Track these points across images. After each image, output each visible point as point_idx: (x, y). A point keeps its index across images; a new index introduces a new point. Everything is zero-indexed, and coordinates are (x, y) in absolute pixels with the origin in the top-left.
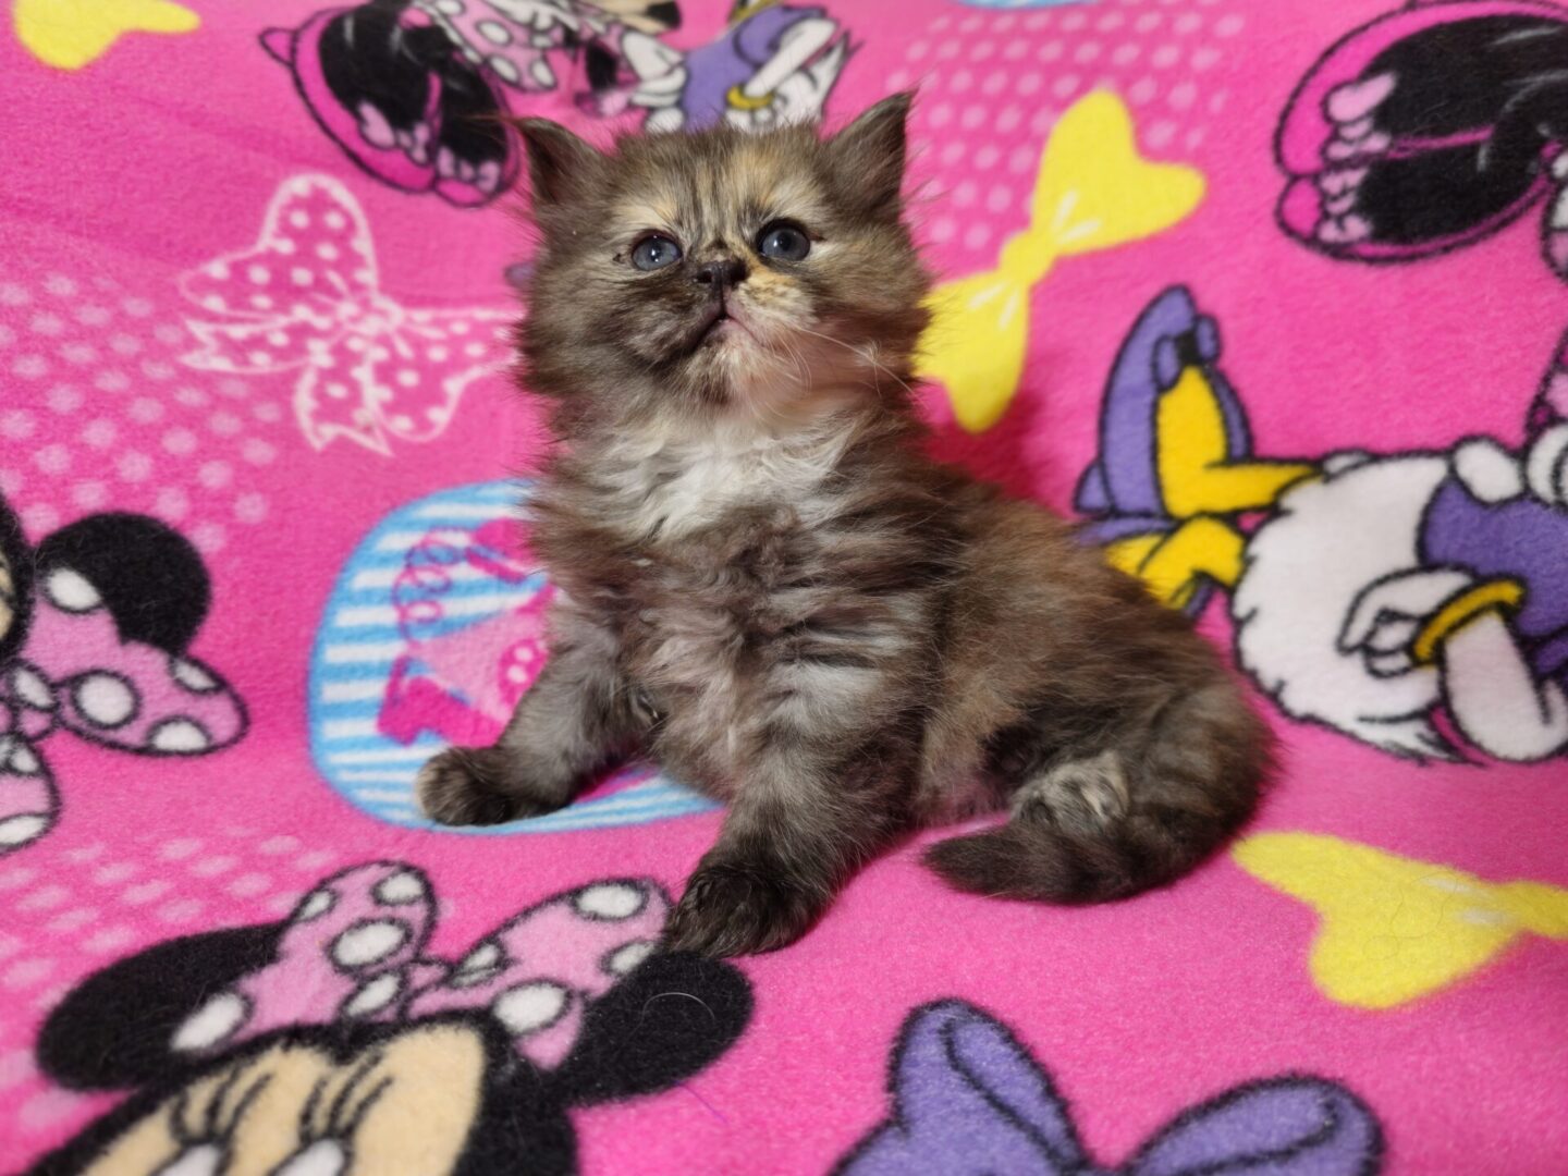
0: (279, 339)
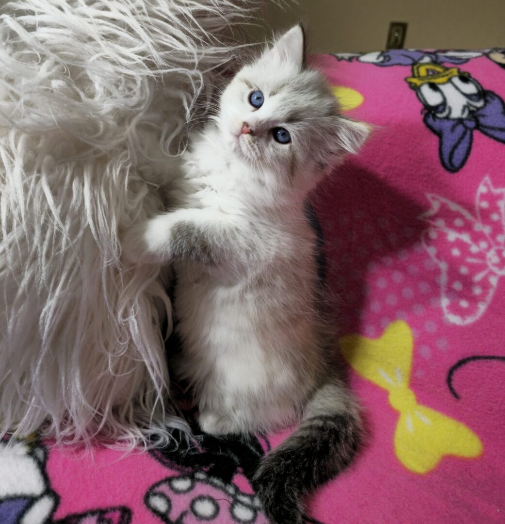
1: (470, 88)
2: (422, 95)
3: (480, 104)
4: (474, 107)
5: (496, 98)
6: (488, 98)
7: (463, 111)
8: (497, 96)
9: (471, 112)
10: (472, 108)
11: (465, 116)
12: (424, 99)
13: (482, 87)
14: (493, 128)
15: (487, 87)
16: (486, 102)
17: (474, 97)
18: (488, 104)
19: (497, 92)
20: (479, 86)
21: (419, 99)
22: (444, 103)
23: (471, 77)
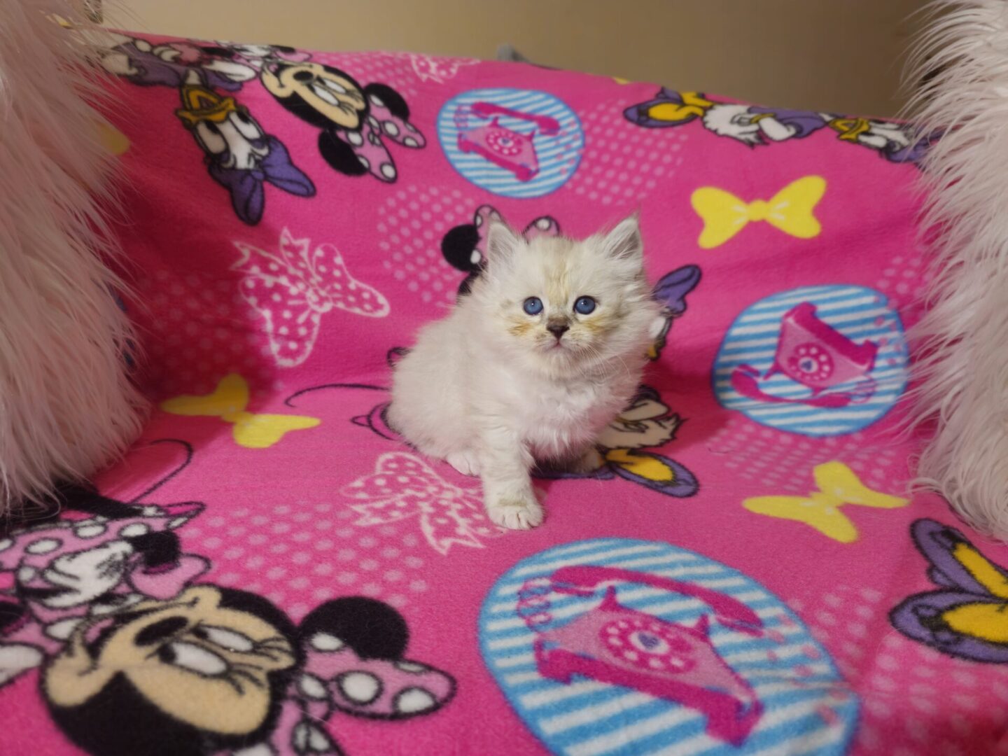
0: (402, 504)
1: (251, 131)
2: (200, 138)
3: (264, 152)
4: (260, 155)
5: (280, 145)
6: (272, 145)
7: (249, 161)
8: (280, 142)
9: (257, 162)
10: (257, 157)
11: (252, 166)
12: (204, 143)
13: (263, 131)
14: (281, 179)
15: (269, 130)
16: (270, 149)
17: (257, 143)
18: (272, 152)
19: (280, 137)
20: (260, 129)
21: (199, 144)
22: (227, 150)
23: (250, 115)
